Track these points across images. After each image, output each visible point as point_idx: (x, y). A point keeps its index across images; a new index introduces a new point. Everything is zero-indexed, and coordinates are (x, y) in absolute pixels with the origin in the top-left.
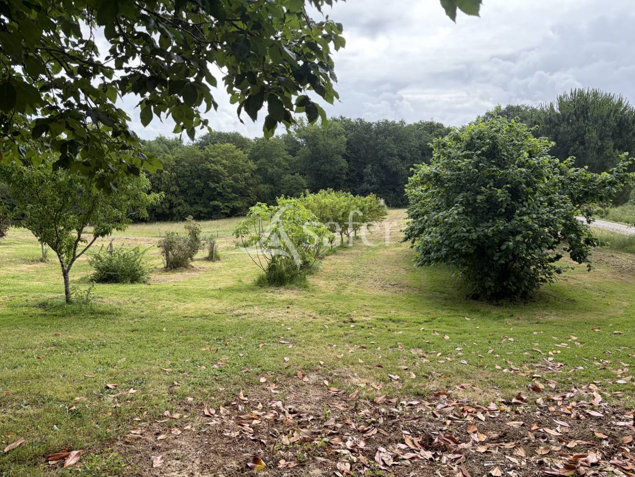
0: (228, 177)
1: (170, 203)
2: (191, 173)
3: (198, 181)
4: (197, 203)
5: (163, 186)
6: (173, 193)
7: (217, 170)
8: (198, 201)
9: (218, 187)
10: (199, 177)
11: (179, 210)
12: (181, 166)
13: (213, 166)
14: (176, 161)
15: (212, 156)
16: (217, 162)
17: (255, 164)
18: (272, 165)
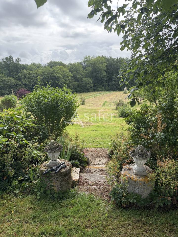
0: (63, 79)
10: (52, 79)
13: (57, 74)
14: (42, 73)
15: (56, 71)
16: (58, 73)
17: (72, 74)
18: (78, 74)
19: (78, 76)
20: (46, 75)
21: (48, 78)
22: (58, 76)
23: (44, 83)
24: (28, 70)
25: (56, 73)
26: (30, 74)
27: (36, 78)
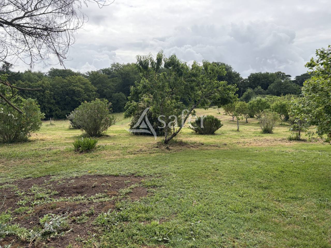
0: (84, 94)
1: (50, 110)
2: (63, 92)
3: (67, 96)
4: (66, 109)
5: (46, 99)
6: (52, 103)
7: (79, 91)
8: (67, 108)
9: (79, 100)
10: (67, 94)
11: (56, 114)
12: (56, 88)
13: (77, 88)
14: (51, 85)
15: (73, 82)
16: (77, 86)
17: (95, 87)
18: (105, 88)
19: (105, 91)
20: (58, 88)
21: (61, 92)
22: (78, 90)
23: (55, 101)
24: (26, 81)
25: (74, 86)
26: (30, 86)
27: (42, 93)
